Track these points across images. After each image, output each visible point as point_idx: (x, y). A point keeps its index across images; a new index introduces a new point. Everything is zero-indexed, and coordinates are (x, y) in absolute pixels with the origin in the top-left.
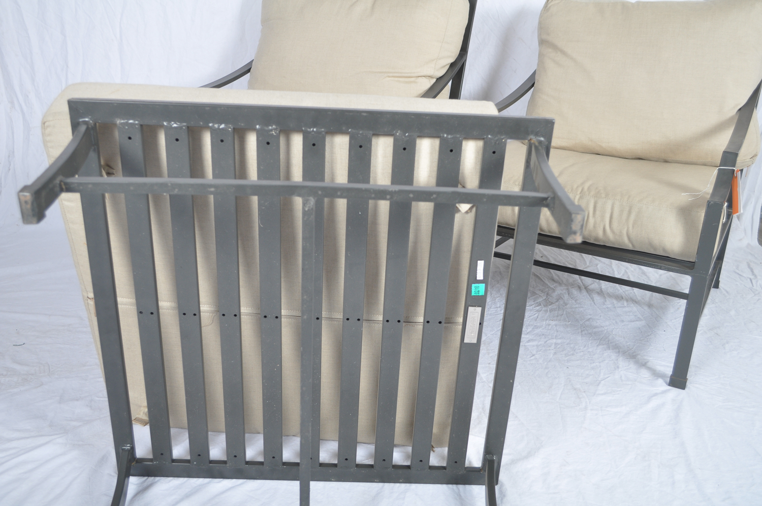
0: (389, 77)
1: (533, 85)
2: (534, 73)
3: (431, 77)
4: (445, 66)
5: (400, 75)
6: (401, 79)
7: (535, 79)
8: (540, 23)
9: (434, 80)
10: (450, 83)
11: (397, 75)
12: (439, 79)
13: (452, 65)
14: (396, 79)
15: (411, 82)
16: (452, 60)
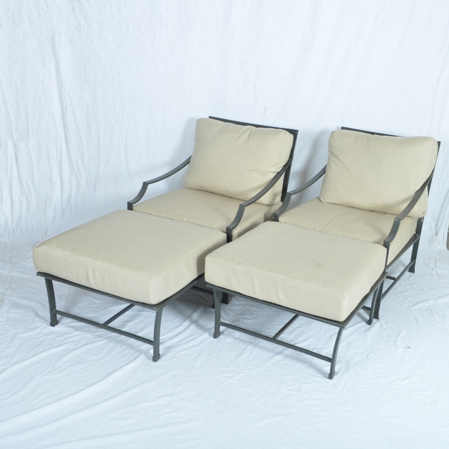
0: (255, 172)
1: (325, 172)
2: (326, 166)
3: (275, 172)
4: (281, 167)
5: (260, 171)
6: (260, 173)
7: (326, 170)
8: (329, 142)
9: (276, 173)
10: (284, 174)
11: (258, 171)
12: (278, 173)
13: (285, 166)
14: (258, 173)
15: (265, 175)
16: (284, 164)
